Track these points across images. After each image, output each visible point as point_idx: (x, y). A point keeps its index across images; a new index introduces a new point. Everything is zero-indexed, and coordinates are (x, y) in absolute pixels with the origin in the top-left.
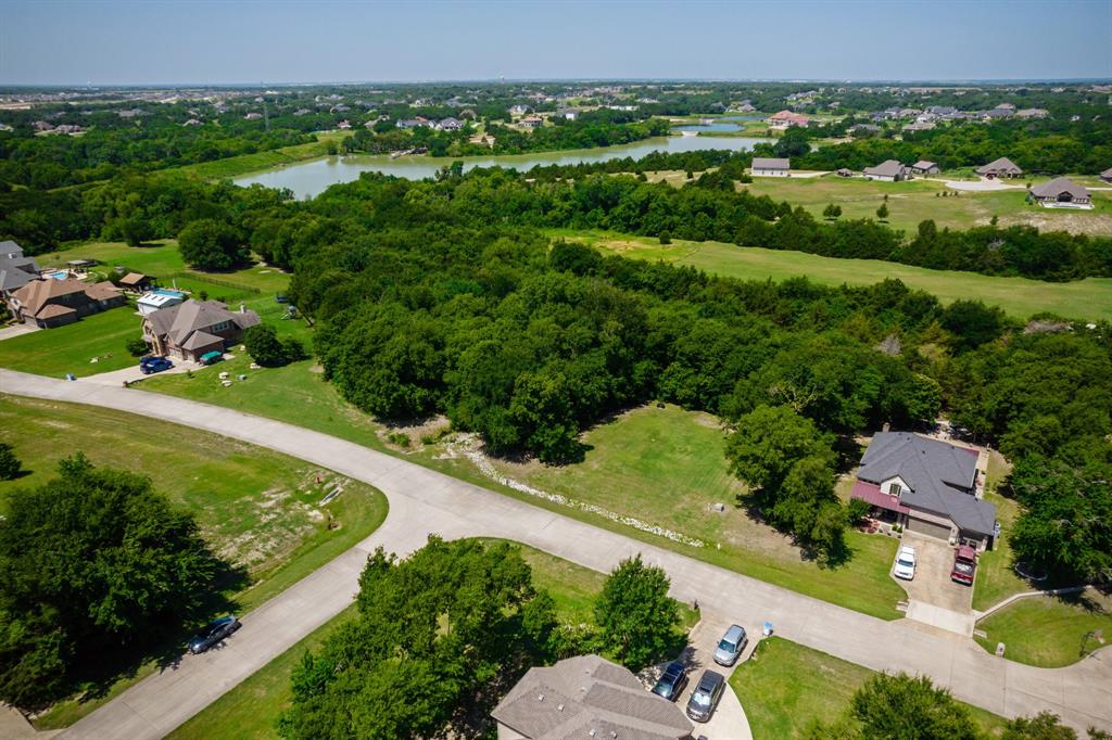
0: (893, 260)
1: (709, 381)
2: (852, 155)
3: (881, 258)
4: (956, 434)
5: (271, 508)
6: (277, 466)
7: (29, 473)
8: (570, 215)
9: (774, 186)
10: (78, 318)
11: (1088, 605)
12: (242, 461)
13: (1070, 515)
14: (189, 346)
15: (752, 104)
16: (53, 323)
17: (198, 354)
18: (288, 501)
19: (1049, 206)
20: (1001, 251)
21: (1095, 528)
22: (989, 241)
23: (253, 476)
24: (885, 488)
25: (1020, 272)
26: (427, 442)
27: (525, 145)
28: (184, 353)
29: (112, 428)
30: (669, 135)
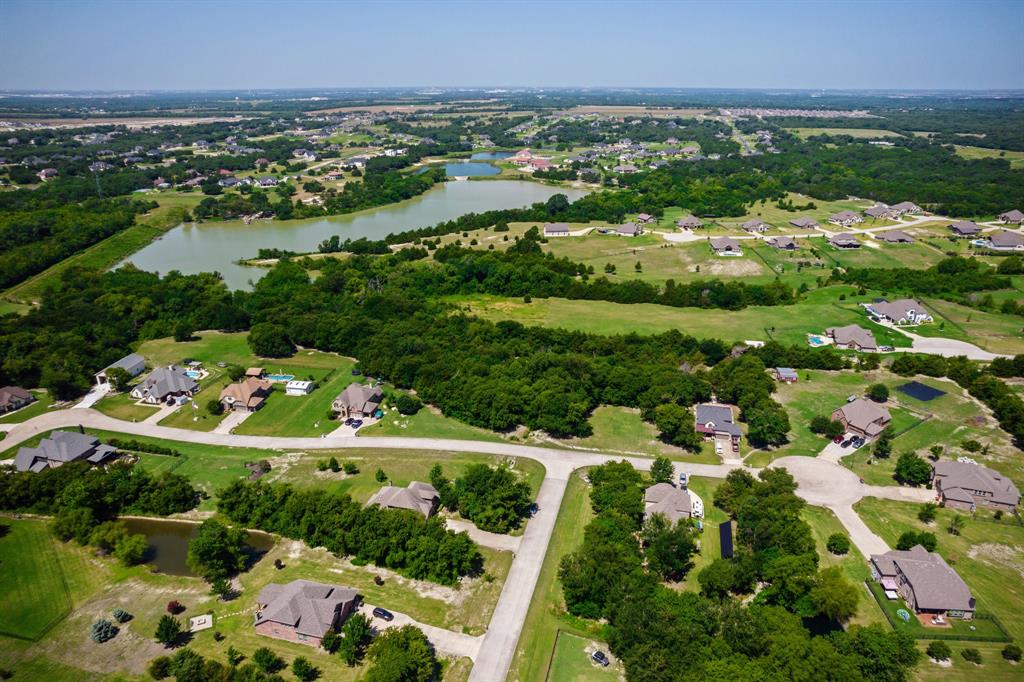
0: (656, 303)
1: (625, 394)
2: (598, 209)
3: (649, 302)
4: (718, 401)
9: (561, 245)
10: (263, 403)
11: (769, 450)
13: (762, 425)
15: (492, 140)
19: (721, 254)
20: (709, 296)
21: (769, 427)
22: (702, 290)
24: (707, 426)
26: (524, 437)
28: (365, 415)
30: (447, 180)
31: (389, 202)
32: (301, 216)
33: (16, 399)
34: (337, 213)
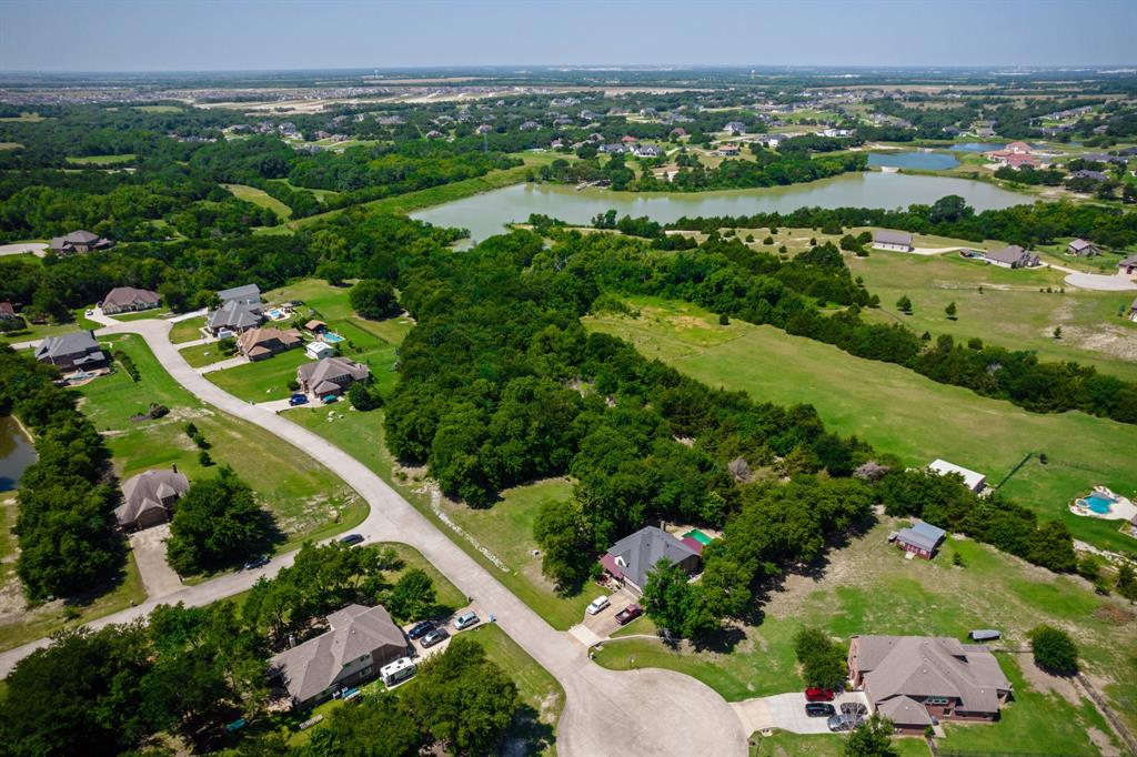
0: (908, 366)
5: (312, 506)
6: (329, 480)
7: (214, 464)
8: (662, 285)
10: (271, 355)
12: (314, 474)
14: (318, 391)
16: (256, 359)
17: (322, 395)
18: (324, 503)
23: (314, 485)
24: (616, 561)
25: (1012, 397)
26: (416, 480)
27: (700, 183)
28: (317, 395)
29: (259, 441)
30: (868, 170)
31: (755, 186)
32: (634, 188)
33: (140, 302)
34: (679, 191)
